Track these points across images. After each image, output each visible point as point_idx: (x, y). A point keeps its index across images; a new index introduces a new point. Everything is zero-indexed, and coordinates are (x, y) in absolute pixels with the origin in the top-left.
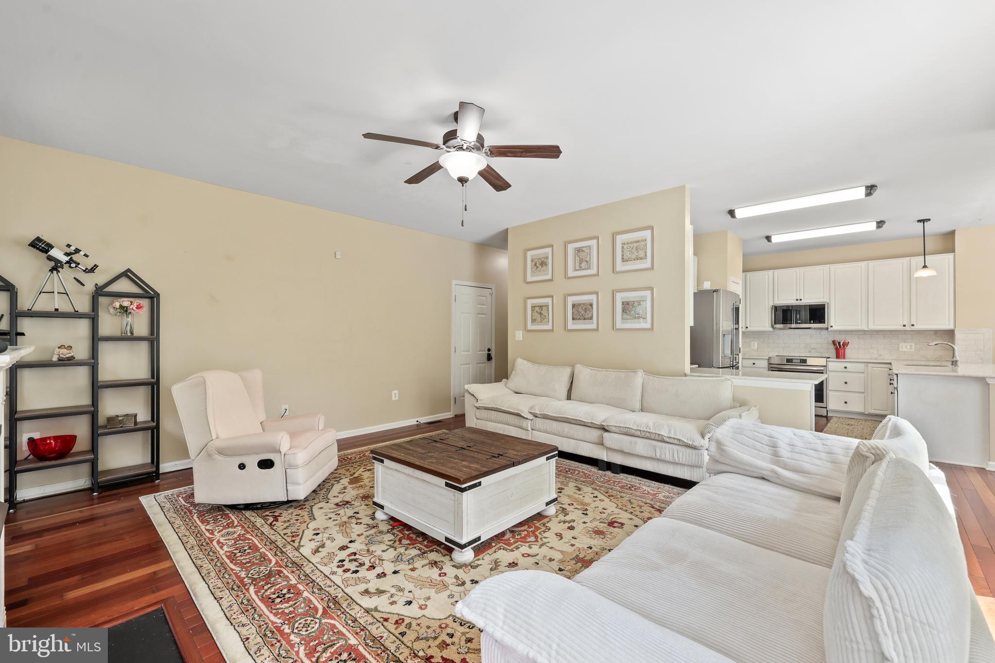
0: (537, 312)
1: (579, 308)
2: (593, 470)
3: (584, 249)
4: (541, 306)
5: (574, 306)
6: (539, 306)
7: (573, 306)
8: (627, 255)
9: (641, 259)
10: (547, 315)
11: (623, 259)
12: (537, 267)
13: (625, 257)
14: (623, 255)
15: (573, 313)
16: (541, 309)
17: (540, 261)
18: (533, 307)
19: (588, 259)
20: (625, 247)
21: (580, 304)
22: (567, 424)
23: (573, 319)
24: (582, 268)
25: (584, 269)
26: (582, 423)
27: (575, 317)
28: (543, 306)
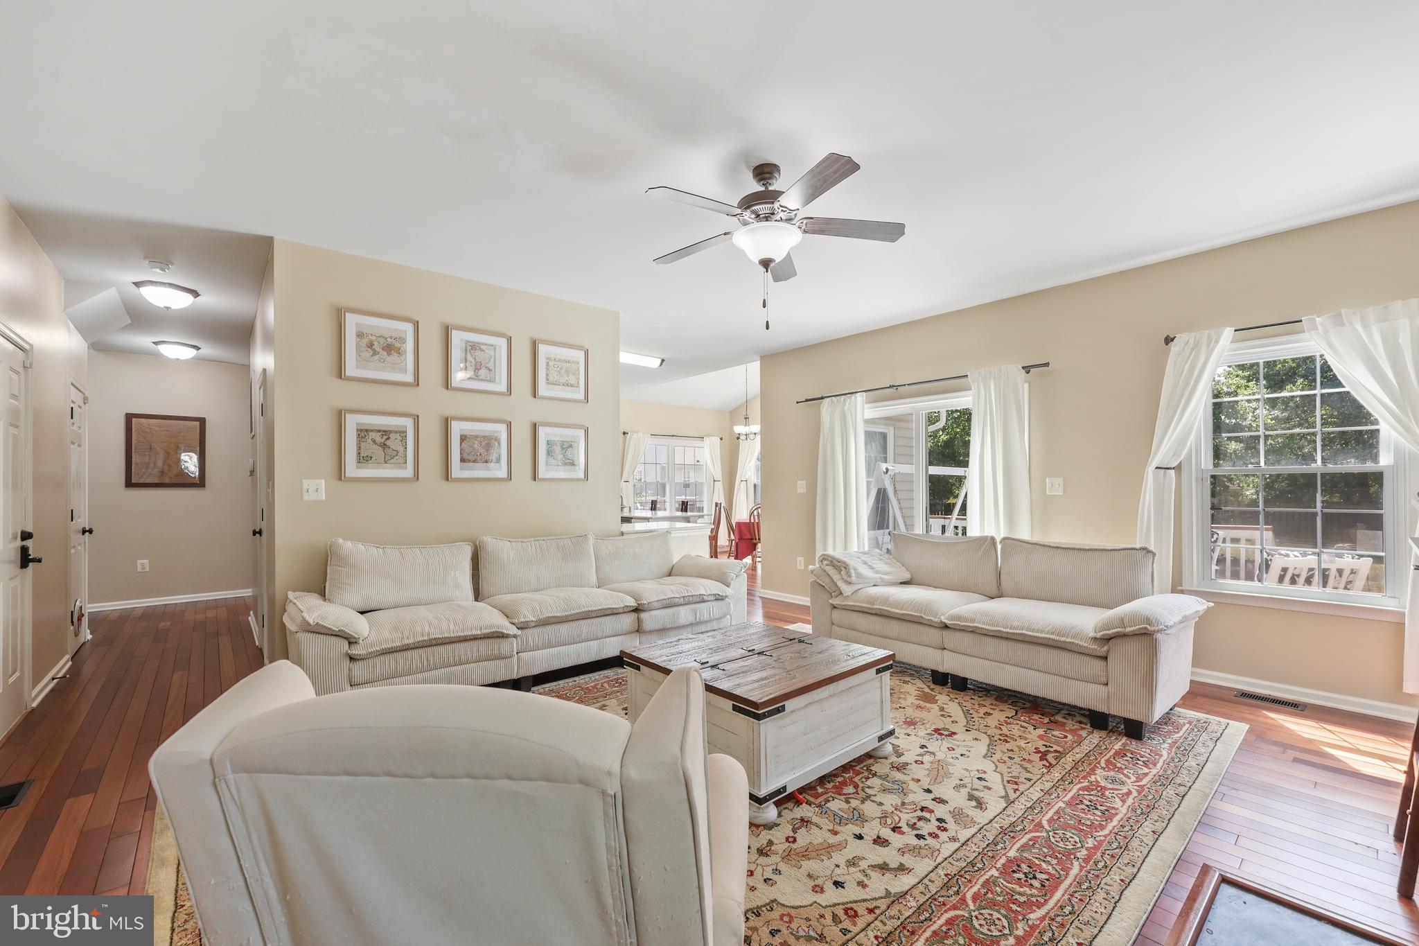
0: (374, 441)
1: (475, 444)
2: (619, 671)
3: (483, 347)
4: (384, 431)
5: (463, 438)
6: (379, 431)
7: (461, 439)
8: (554, 376)
9: (572, 386)
10: (401, 449)
11: (547, 379)
12: (375, 353)
13: (551, 378)
14: (547, 375)
15: (461, 450)
16: (385, 437)
17: (382, 341)
18: (363, 433)
19: (491, 365)
20: (551, 363)
21: (477, 437)
22: (585, 621)
23: (463, 460)
24: (480, 378)
25: (481, 380)
26: (609, 612)
27: (466, 456)
28: (391, 432)
